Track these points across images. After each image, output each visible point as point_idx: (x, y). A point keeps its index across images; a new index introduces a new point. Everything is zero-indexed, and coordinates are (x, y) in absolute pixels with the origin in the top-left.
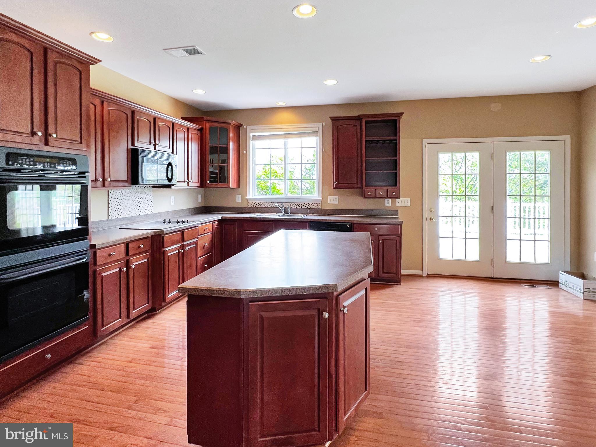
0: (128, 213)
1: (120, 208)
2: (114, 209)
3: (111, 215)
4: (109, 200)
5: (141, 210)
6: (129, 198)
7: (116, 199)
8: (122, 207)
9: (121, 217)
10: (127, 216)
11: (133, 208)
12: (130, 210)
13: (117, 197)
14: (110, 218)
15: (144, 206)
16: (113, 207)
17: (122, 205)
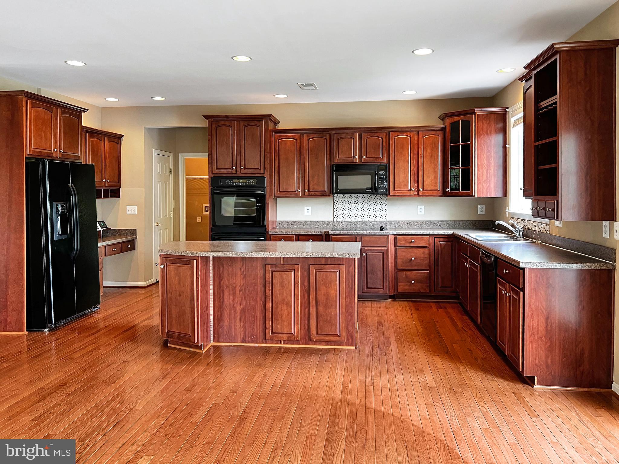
0: (354, 217)
1: (345, 213)
2: (339, 213)
3: (336, 218)
4: (334, 206)
5: (371, 217)
6: (355, 205)
7: (341, 205)
8: (347, 212)
9: (346, 220)
10: (353, 220)
11: (360, 214)
12: (356, 215)
13: (343, 204)
14: (335, 220)
15: (374, 213)
16: (338, 211)
17: (347, 211)
